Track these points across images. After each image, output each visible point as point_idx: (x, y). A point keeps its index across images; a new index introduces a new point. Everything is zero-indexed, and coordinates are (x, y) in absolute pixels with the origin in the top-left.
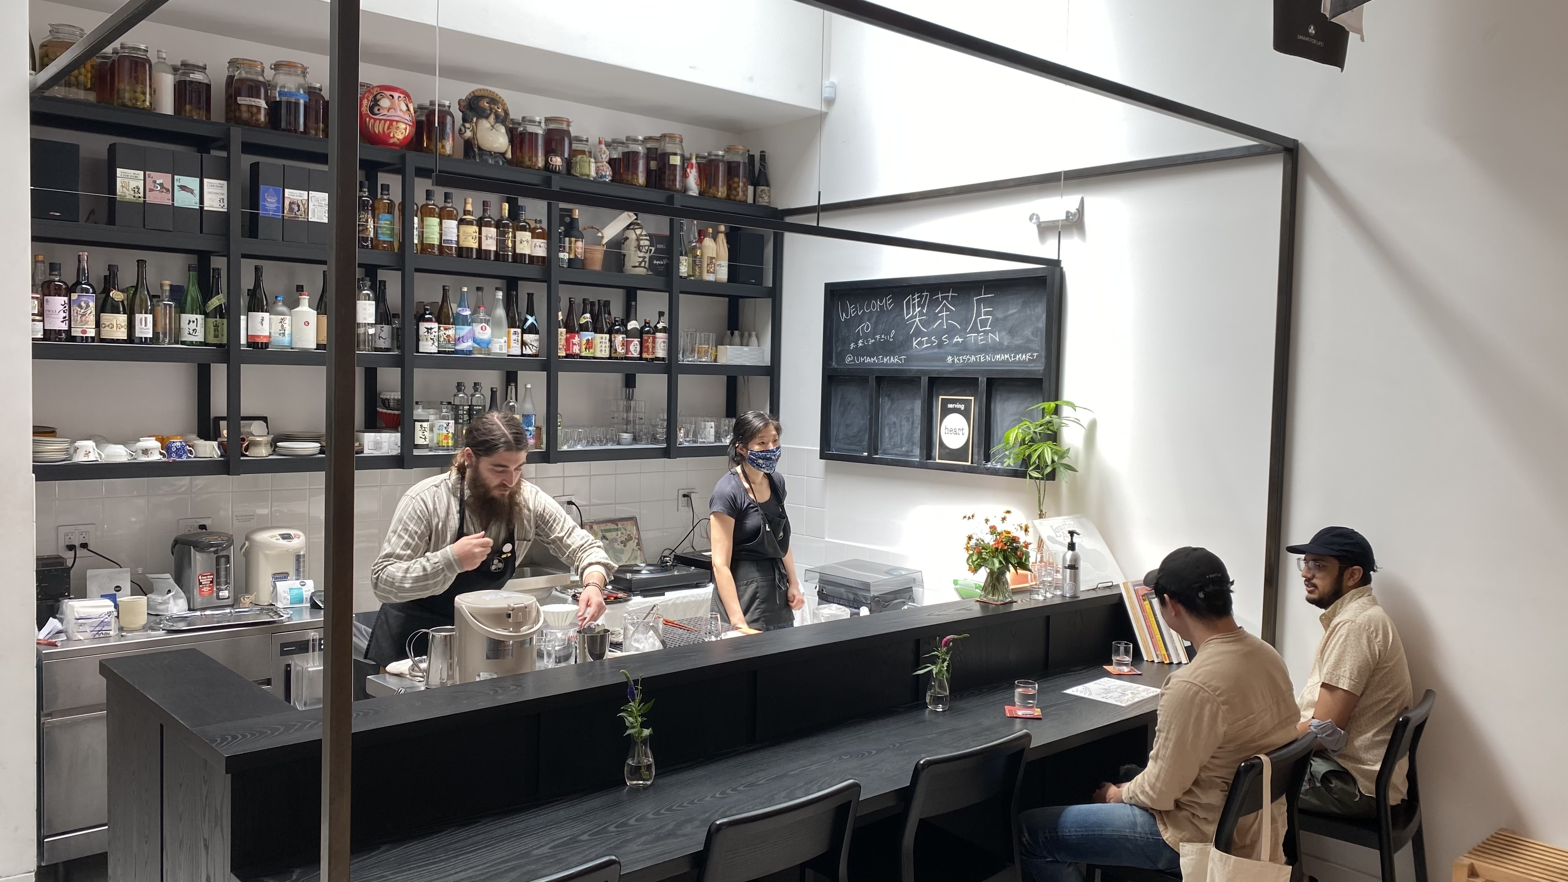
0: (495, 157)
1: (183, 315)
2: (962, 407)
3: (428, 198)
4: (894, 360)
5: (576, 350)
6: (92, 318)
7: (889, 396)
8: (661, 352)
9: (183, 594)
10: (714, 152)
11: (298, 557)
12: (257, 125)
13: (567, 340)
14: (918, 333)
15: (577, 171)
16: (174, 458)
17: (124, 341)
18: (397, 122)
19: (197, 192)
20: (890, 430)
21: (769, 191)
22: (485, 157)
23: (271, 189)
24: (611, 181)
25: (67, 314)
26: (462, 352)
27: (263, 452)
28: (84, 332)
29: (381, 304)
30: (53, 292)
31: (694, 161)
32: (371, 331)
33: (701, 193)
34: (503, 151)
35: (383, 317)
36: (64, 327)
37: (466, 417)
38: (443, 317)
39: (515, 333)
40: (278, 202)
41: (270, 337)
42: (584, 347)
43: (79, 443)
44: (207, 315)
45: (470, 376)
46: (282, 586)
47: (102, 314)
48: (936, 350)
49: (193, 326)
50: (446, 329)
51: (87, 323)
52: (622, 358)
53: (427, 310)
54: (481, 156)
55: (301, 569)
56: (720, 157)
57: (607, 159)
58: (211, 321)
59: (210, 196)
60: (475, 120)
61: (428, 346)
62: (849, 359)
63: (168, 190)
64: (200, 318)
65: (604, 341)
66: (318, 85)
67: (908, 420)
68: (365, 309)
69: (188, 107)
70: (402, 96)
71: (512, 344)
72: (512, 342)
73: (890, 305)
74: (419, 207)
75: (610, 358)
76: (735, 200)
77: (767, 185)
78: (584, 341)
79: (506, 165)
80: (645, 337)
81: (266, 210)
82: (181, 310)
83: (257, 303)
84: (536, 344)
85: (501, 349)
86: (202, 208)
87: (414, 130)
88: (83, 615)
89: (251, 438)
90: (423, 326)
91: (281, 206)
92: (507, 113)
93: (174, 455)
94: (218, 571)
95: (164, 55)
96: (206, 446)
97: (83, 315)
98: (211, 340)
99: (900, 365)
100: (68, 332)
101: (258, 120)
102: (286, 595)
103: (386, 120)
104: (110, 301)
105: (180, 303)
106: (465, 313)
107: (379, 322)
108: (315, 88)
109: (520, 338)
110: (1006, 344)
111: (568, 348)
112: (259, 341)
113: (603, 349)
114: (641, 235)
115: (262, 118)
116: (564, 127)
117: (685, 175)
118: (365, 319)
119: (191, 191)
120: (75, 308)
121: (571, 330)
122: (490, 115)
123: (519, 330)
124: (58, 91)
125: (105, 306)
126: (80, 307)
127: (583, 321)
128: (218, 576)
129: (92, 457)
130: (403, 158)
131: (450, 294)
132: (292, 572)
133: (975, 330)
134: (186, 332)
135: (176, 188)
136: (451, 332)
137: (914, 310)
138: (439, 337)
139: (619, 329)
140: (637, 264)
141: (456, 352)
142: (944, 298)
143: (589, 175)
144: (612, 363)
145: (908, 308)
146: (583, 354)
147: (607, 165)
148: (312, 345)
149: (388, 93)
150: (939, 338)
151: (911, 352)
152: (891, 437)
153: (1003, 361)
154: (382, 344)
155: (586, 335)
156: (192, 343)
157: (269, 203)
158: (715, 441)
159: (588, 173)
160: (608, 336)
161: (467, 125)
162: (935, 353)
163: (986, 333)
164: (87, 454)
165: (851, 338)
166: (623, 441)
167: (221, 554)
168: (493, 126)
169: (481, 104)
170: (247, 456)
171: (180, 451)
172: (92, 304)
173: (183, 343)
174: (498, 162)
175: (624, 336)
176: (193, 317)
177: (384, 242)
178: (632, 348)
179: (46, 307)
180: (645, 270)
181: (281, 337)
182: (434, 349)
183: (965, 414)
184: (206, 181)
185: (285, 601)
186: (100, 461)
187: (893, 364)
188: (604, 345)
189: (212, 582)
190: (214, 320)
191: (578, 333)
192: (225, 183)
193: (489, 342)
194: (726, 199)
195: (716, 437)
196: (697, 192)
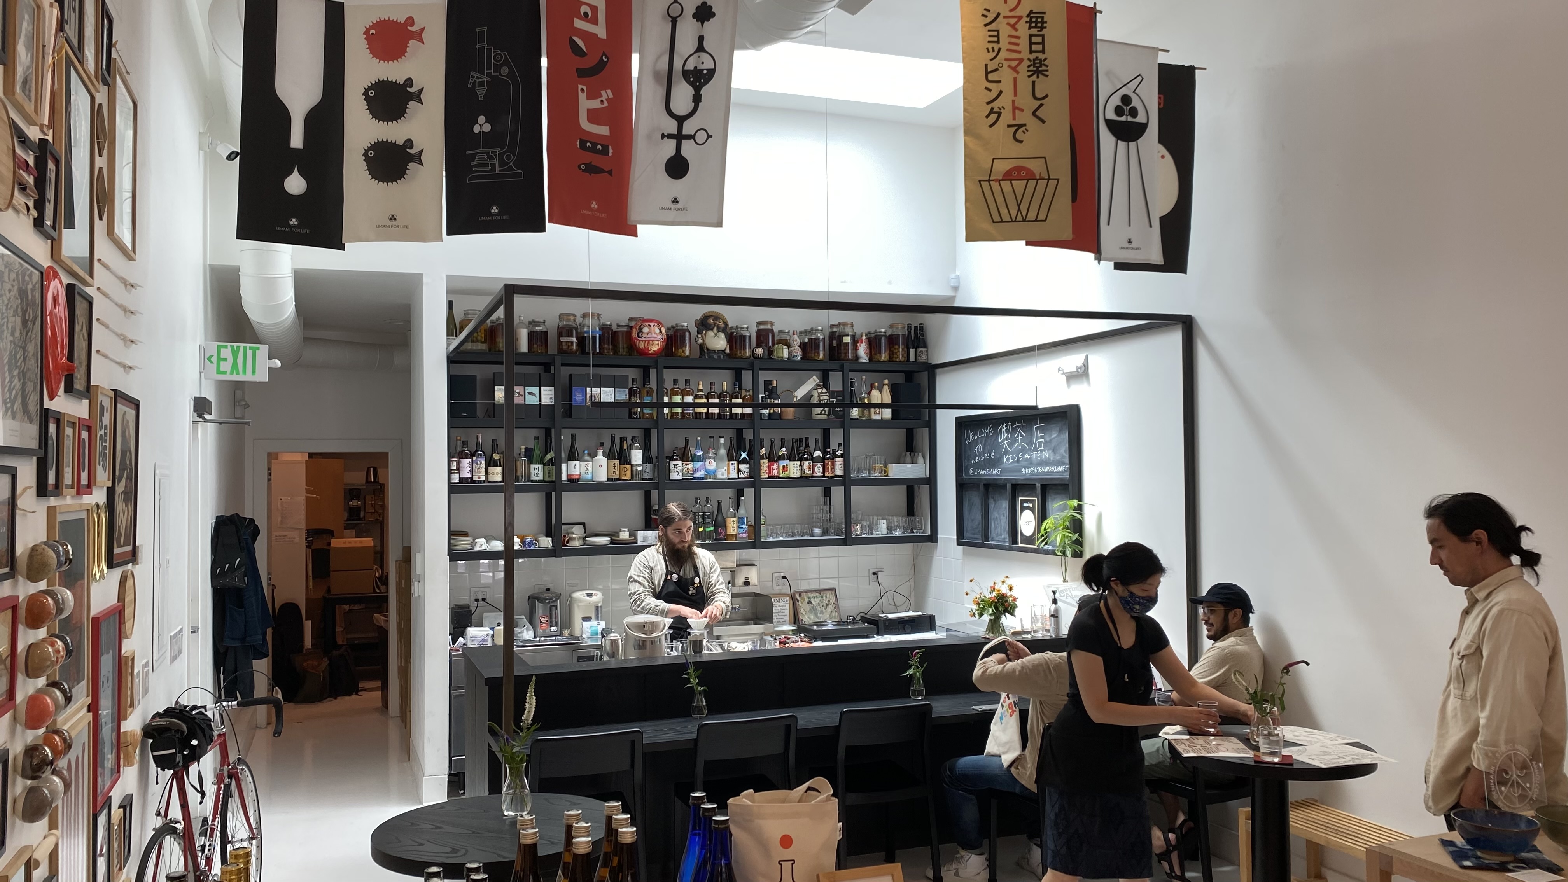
0: (718, 353)
1: (531, 465)
2: (1030, 505)
3: (674, 384)
4: (995, 472)
5: (775, 473)
6: (483, 470)
7: (993, 498)
8: (839, 471)
9: (531, 628)
10: (878, 330)
11: (597, 608)
12: (572, 353)
13: (769, 467)
14: (1006, 452)
15: (775, 355)
16: (527, 548)
17: (500, 482)
18: (653, 340)
19: (538, 395)
20: (995, 523)
21: (927, 351)
22: (711, 354)
23: (579, 389)
24: (802, 359)
25: (471, 468)
26: (698, 478)
27: (576, 544)
28: (479, 478)
29: (646, 452)
30: (464, 456)
31: (864, 338)
32: (640, 468)
33: (870, 359)
34: (723, 349)
35: (647, 459)
36: (469, 475)
37: (701, 520)
38: (685, 457)
39: (732, 464)
40: (583, 396)
41: (580, 475)
42: (781, 471)
43: (477, 540)
44: (544, 465)
45: (703, 493)
46: (586, 624)
47: (489, 467)
48: (1016, 464)
49: (536, 471)
50: (686, 465)
51: (480, 472)
52: (809, 477)
53: (675, 453)
54: (708, 354)
55: (600, 615)
56: (883, 333)
57: (799, 344)
58: (547, 467)
59: (545, 396)
60: (704, 332)
61: (676, 476)
62: (971, 472)
63: (522, 395)
64: (540, 466)
65: (795, 466)
66: (609, 323)
67: (1004, 516)
68: (636, 455)
69: (535, 346)
70: (656, 324)
71: (731, 471)
72: (731, 470)
73: (991, 431)
74: (669, 390)
75: (801, 477)
76: (896, 361)
77: (925, 347)
78: (781, 467)
79: (725, 357)
80: (826, 461)
81: (576, 401)
82: (531, 462)
83: (572, 456)
84: (748, 471)
85: (723, 475)
86: (540, 404)
87: (664, 344)
88: (474, 635)
89: (570, 535)
90: (673, 463)
91: (584, 398)
92: (726, 324)
93: (527, 546)
94: (551, 614)
95: (522, 318)
96: (544, 540)
97: (478, 469)
98: (547, 479)
99: (998, 475)
100: (471, 478)
101: (572, 349)
102: (588, 630)
103: (645, 341)
104: (492, 460)
105: (530, 459)
106: (699, 454)
107: (645, 462)
108: (607, 325)
109: (736, 468)
110: (1052, 459)
111: (769, 471)
112: (574, 478)
113: (795, 471)
114: (821, 393)
115: (574, 347)
116: (769, 327)
117: (856, 349)
118: (636, 461)
119: (535, 395)
120: (475, 465)
121: (772, 459)
122: (714, 327)
123: (735, 462)
124: (469, 346)
125: (490, 463)
126: (477, 464)
127: (781, 454)
128: (551, 618)
129: (483, 548)
130: (656, 362)
131: (690, 442)
132: (593, 617)
133: (1036, 450)
134: (533, 475)
135: (526, 393)
136: (690, 466)
137: (1004, 436)
138: (682, 469)
139: (807, 458)
140: (819, 413)
141: (694, 478)
142: (1019, 426)
143: (783, 357)
144: (804, 481)
145: (1001, 434)
146: (781, 476)
147: (799, 348)
148: (604, 478)
149: (647, 324)
150: (1017, 456)
151: (1003, 466)
152: (996, 528)
153: (1051, 472)
154: (646, 476)
155: (783, 463)
156: (536, 481)
157: (578, 396)
158: (888, 534)
159: (782, 356)
160: (799, 463)
161: (699, 336)
162: (1016, 466)
163: (1041, 451)
164: (481, 546)
165: (972, 456)
166: (815, 534)
167: (552, 604)
168: (716, 334)
169: (708, 321)
170: (567, 546)
171: (530, 544)
172: (483, 462)
173: (532, 481)
174: (720, 356)
175: (811, 462)
176: (537, 466)
177: (648, 414)
178: (816, 470)
179: (461, 465)
180: (825, 416)
181: (586, 475)
182: (679, 477)
183: (1032, 510)
184: (542, 388)
185: (587, 634)
186: (488, 550)
187: (994, 475)
188: (795, 469)
189: (547, 621)
190: (548, 467)
191: (776, 461)
192: (553, 388)
193: (715, 471)
194: (889, 361)
195: (887, 529)
196: (867, 359)
